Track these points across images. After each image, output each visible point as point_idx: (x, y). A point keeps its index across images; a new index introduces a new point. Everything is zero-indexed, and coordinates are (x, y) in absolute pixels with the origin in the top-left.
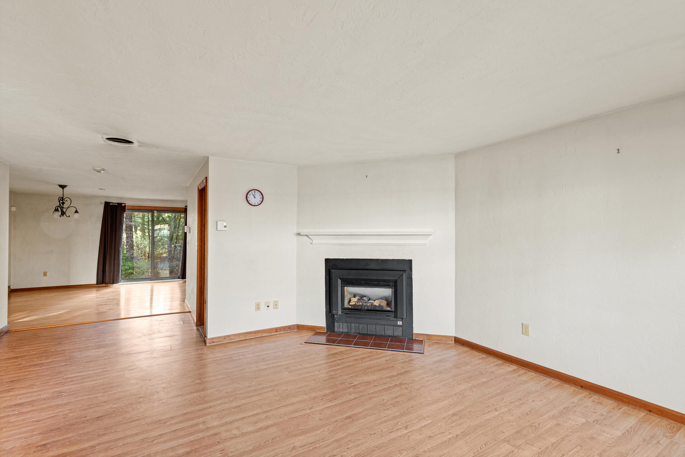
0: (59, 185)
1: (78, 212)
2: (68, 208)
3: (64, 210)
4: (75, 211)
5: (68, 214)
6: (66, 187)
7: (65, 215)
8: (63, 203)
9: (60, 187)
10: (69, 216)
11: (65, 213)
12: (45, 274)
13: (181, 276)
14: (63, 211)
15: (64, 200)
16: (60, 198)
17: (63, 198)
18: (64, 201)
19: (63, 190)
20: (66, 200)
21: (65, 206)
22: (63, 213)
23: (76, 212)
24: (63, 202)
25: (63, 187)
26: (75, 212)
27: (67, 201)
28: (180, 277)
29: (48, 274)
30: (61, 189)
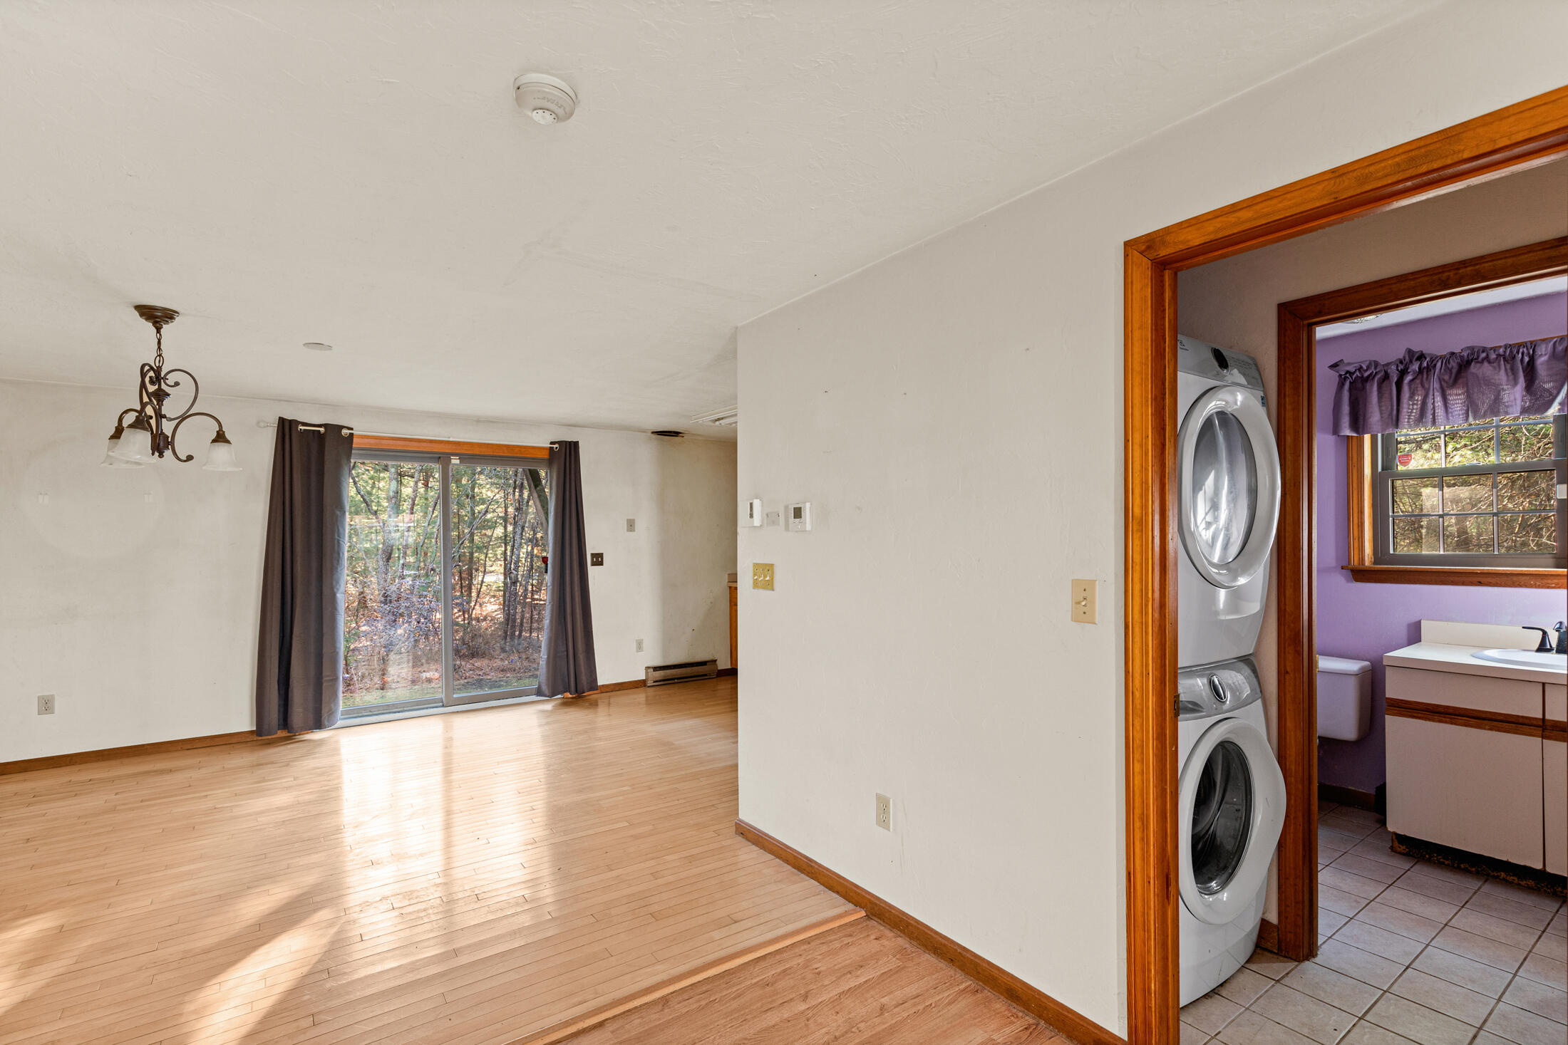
0: (138, 308)
1: (228, 442)
2: (183, 418)
3: (167, 428)
4: (214, 435)
5: (182, 447)
6: (172, 318)
7: (168, 453)
8: (160, 396)
9: (142, 315)
10: (190, 458)
11: (172, 443)
12: (46, 705)
13: (548, 687)
14: (162, 433)
15: (165, 378)
16: (147, 368)
17: (158, 371)
18: (164, 386)
19: (158, 330)
20: (172, 379)
21: (169, 408)
22: (161, 444)
23: (220, 438)
24: (160, 389)
25: (157, 316)
26: (214, 441)
27: (177, 384)
28: (545, 688)
29: (57, 705)
30: (149, 327)
